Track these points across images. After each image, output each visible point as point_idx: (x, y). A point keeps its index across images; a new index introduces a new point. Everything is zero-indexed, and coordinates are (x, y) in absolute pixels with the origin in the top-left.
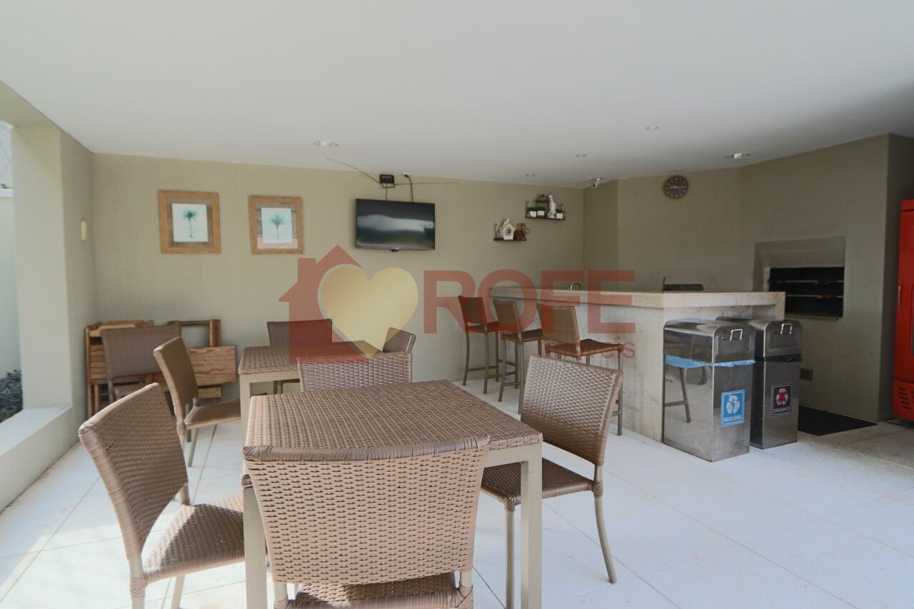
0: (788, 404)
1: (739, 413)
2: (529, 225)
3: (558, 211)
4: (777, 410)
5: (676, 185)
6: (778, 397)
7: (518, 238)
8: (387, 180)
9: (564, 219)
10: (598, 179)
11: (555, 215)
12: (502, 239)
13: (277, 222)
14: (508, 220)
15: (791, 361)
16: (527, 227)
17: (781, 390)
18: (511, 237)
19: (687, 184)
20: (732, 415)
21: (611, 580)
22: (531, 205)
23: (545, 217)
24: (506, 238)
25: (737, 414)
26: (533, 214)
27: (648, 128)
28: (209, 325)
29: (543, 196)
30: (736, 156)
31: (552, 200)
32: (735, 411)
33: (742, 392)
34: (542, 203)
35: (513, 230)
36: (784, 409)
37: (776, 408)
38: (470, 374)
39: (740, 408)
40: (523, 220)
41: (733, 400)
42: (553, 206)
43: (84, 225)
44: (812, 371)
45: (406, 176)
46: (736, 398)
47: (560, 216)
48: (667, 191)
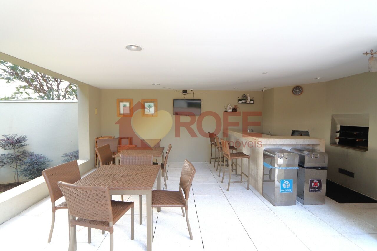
0: (319, 187)
1: (290, 188)
2: (239, 105)
3: (251, 100)
4: (312, 189)
5: (298, 89)
6: (313, 184)
7: (234, 111)
8: (185, 92)
9: (253, 103)
10: (265, 88)
11: (250, 102)
12: (227, 111)
13: (150, 107)
14: (230, 104)
15: (320, 169)
16: (238, 106)
17: (315, 181)
18: (231, 110)
19: (302, 89)
20: (286, 189)
21: (191, 238)
22: (240, 98)
23: (246, 103)
24: (228, 111)
25: (288, 189)
26: (240, 102)
27: (263, 73)
28: (128, 138)
29: (244, 95)
30: (318, 78)
31: (248, 96)
32: (288, 187)
33: (292, 180)
34: (244, 98)
35: (232, 108)
36: (317, 189)
37: (312, 188)
38: (212, 159)
39: (291, 186)
40: (237, 104)
41: (286, 183)
42: (249, 99)
43: (96, 110)
44: (354, 174)
45: (191, 90)
46: (288, 182)
47: (252, 102)
48: (294, 92)
